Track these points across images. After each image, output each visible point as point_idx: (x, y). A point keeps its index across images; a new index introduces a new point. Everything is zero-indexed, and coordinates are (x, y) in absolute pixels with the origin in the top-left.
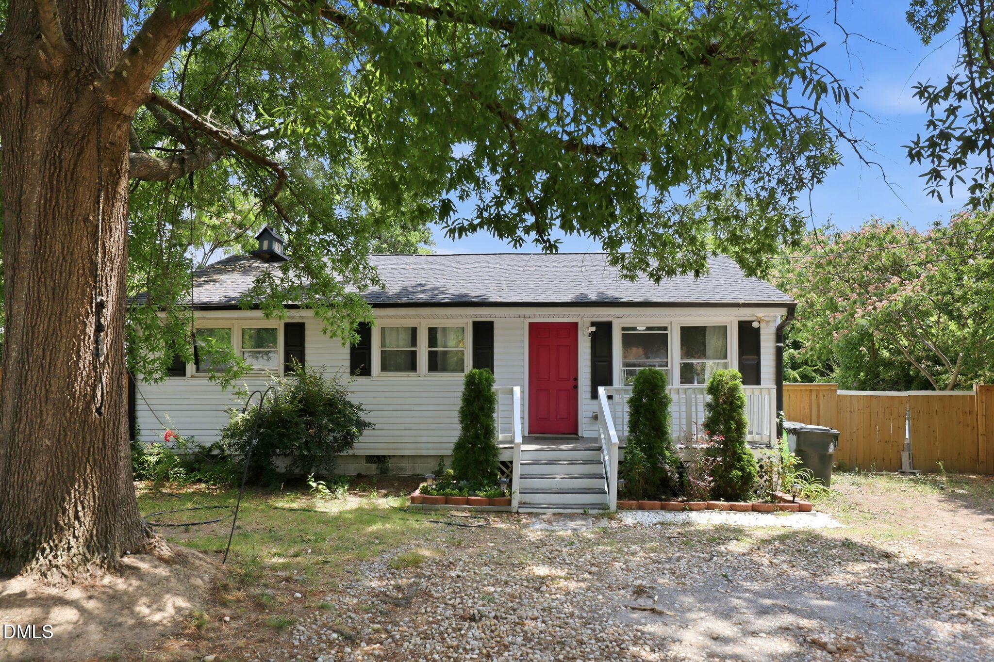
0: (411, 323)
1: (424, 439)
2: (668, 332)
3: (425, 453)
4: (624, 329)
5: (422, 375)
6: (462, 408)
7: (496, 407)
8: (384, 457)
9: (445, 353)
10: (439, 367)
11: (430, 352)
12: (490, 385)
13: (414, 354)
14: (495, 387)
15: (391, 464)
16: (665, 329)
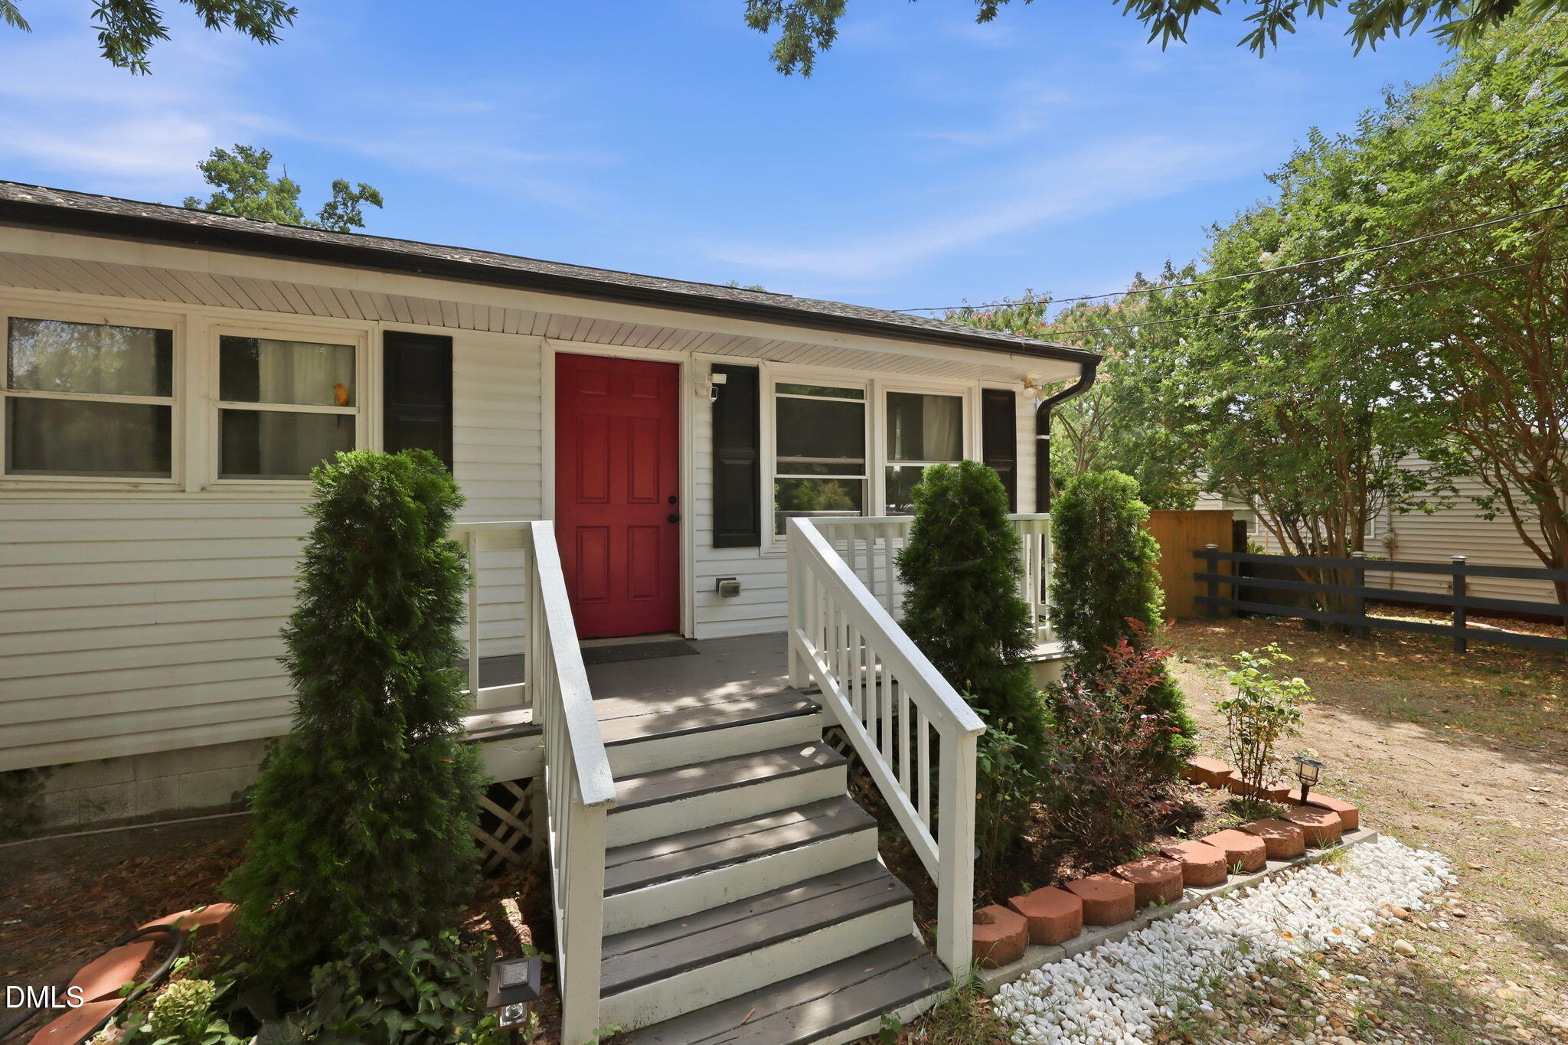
0: (154, 313)
1: (201, 695)
2: (866, 402)
3: (201, 737)
4: (780, 387)
5: (192, 485)
6: (298, 618)
7: (465, 598)
8: (20, 775)
9: (289, 420)
10: (266, 460)
11: (226, 416)
12: (437, 519)
13: (163, 415)
14: (459, 524)
15: (51, 796)
16: (860, 394)
